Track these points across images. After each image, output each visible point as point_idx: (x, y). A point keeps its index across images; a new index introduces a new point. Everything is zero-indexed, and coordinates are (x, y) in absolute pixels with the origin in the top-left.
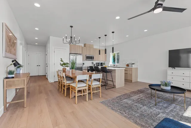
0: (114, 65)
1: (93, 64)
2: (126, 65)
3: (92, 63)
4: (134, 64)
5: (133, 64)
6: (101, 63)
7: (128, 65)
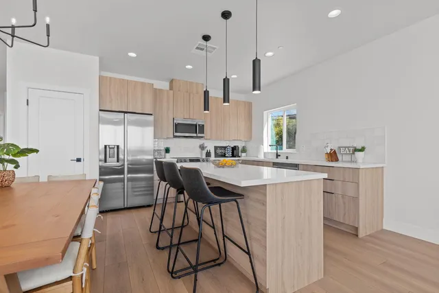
0: (278, 156)
1: (205, 152)
2: (324, 157)
3: (202, 147)
4: (362, 150)
5: (356, 150)
6: (234, 149)
7: (333, 156)
